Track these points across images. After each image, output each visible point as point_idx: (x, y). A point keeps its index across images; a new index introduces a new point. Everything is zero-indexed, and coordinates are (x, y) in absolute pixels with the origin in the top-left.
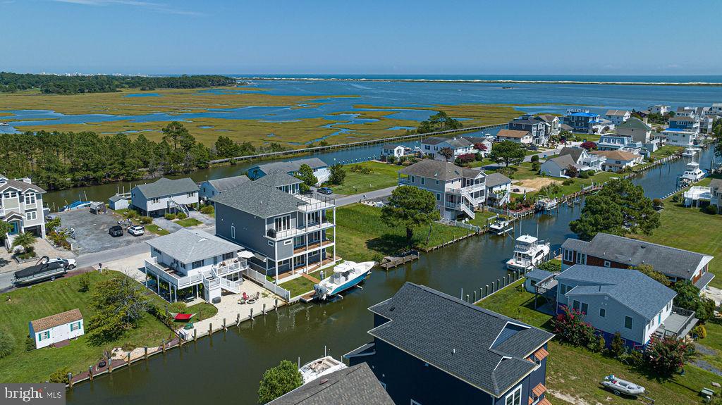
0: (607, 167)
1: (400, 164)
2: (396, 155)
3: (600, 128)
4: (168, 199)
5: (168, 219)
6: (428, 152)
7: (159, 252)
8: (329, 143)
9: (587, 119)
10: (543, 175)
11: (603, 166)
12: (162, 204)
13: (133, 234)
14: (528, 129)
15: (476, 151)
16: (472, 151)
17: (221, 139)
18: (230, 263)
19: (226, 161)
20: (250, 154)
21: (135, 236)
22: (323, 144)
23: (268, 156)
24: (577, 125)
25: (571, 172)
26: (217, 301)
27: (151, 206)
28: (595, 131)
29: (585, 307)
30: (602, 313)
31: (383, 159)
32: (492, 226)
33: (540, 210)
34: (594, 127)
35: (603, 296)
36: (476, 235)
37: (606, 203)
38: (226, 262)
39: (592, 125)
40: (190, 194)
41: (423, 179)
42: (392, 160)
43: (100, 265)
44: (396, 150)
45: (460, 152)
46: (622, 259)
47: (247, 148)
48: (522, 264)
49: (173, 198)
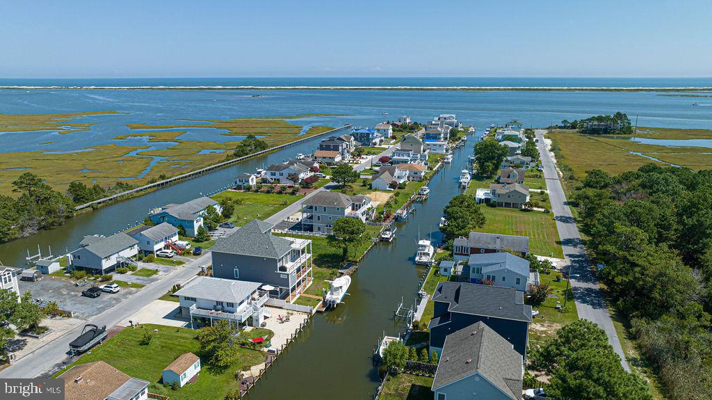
0: (411, 178)
1: (257, 191)
2: (251, 183)
3: (377, 140)
4: (116, 255)
5: (122, 273)
6: (274, 177)
7: (194, 300)
8: (167, 176)
9: (368, 134)
10: (376, 190)
11: (408, 177)
12: (113, 261)
13: (111, 292)
14: (336, 148)
15: (313, 174)
16: (310, 174)
17: (73, 185)
19: (87, 207)
20: (105, 197)
21: (114, 293)
22: (163, 177)
23: (123, 196)
24: (361, 140)
25: (393, 185)
26: (263, 325)
27: (106, 264)
28: (375, 144)
29: (494, 277)
30: (504, 279)
31: (239, 188)
32: (383, 236)
33: (397, 219)
34: (374, 141)
35: (504, 270)
36: (375, 244)
37: (461, 212)
39: (372, 139)
40: (131, 247)
41: (325, 208)
42: (248, 189)
43: (131, 322)
44: (250, 179)
45: (302, 176)
46: (491, 247)
47: (97, 190)
48: (424, 259)
49: (121, 254)
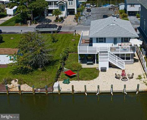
12: (136, 8)
18: (126, 45)
38: (123, 44)
43: (75, 31)
